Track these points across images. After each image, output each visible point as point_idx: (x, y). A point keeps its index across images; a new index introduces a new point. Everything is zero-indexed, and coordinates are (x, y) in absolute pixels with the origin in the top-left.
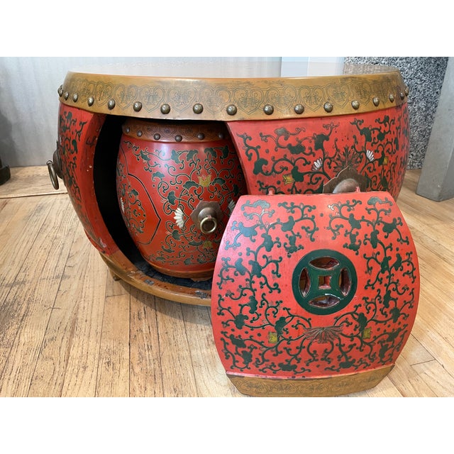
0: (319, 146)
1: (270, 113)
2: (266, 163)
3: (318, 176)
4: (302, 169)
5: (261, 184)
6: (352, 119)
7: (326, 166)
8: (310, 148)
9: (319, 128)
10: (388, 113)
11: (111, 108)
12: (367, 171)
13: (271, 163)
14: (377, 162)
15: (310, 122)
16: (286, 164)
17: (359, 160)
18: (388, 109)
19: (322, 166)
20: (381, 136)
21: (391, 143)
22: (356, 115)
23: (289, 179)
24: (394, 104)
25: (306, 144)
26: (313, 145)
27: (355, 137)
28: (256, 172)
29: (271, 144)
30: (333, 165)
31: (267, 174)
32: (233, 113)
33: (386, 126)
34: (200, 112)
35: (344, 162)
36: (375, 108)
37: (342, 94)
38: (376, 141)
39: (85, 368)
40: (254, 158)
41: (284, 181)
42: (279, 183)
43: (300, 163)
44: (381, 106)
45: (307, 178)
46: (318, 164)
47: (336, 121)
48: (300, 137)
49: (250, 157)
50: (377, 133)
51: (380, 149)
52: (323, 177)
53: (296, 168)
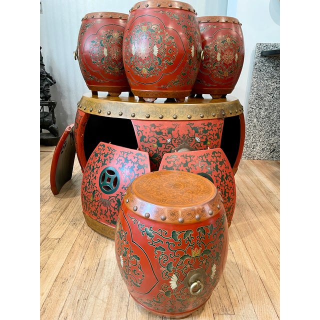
0: (169, 133)
1: (148, 117)
2: (145, 137)
3: (169, 145)
4: (161, 142)
5: (143, 146)
6: (188, 123)
7: (173, 142)
8: (165, 133)
9: (170, 125)
10: (210, 121)
11: (91, 111)
12: (196, 147)
13: (147, 138)
14: (203, 143)
15: (166, 122)
16: (154, 139)
17: (191, 141)
18: (211, 119)
19: (171, 141)
20: (205, 131)
21: (213, 135)
22: (190, 121)
23: (156, 145)
24: (216, 117)
25: (163, 131)
26: (167, 132)
27: (189, 130)
28: (141, 141)
29: (148, 130)
30: (177, 141)
31: (146, 142)
32: (134, 116)
33: (209, 127)
34: (121, 115)
35: (182, 141)
36: (202, 119)
37: (183, 112)
38: (202, 133)
39: (64, 224)
40: (141, 135)
41: (153, 146)
42: (151, 146)
43: (160, 139)
44: (205, 118)
45: (164, 146)
46: (169, 141)
47: (178, 123)
48: (161, 128)
49: (139, 135)
50: (202, 130)
51: (205, 137)
52: (171, 146)
53: (159, 141)
